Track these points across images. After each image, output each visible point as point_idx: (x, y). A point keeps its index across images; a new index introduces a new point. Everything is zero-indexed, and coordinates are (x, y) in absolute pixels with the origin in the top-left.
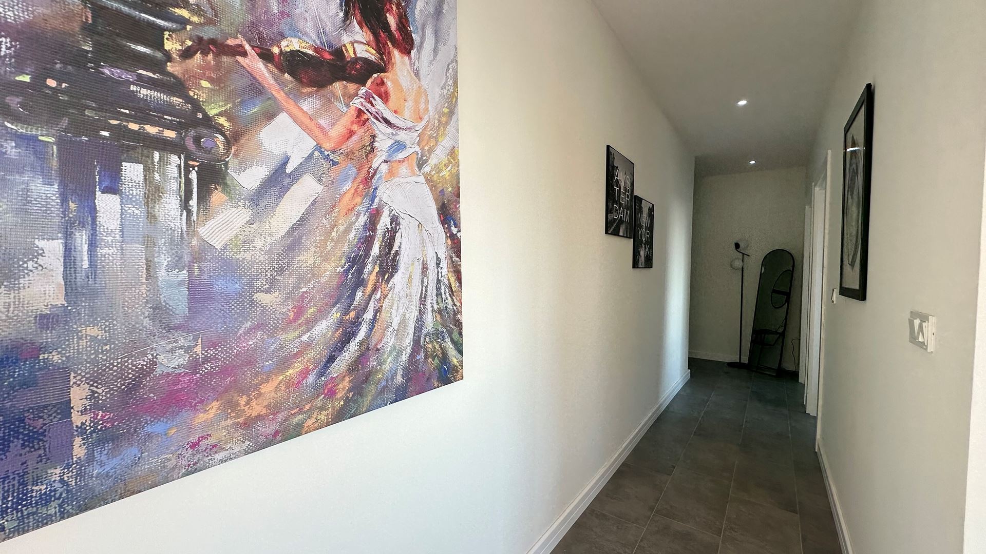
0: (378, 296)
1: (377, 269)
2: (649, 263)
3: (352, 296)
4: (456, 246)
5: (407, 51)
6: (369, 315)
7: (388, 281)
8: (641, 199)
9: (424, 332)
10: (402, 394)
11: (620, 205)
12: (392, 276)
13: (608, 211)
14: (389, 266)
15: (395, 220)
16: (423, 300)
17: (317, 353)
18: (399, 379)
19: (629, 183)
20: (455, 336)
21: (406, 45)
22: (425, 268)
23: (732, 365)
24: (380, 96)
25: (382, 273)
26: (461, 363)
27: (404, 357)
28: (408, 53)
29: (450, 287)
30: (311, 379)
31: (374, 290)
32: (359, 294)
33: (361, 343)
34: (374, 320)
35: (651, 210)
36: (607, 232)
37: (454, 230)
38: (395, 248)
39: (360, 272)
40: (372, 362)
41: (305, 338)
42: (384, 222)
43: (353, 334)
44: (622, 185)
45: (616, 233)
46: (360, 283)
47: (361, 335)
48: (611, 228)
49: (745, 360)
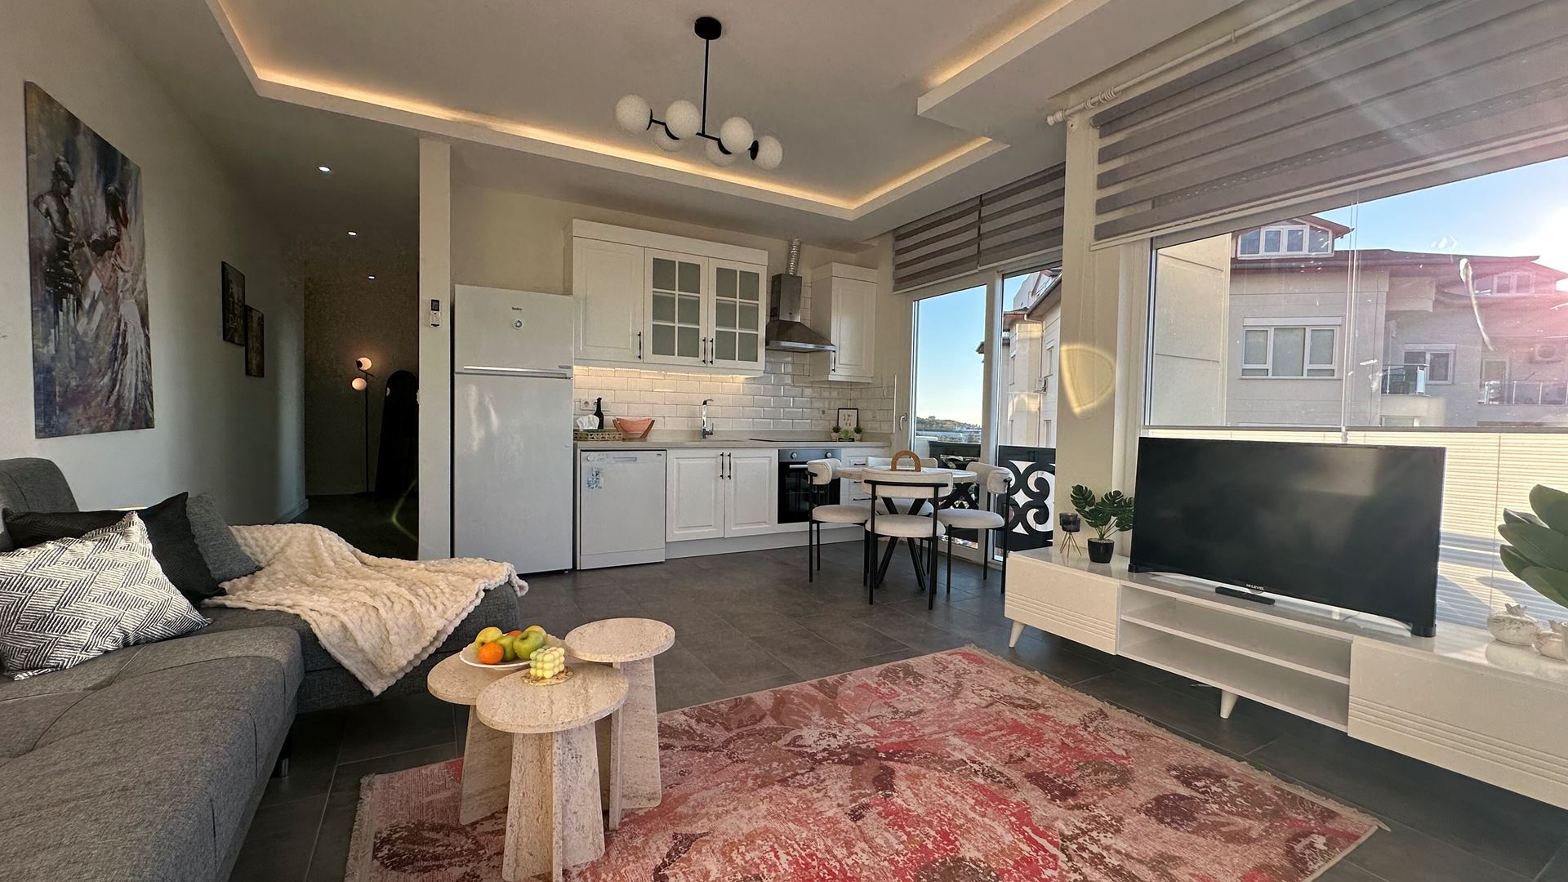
0: (122, 366)
2: (261, 373)
5: (126, 227)
7: (125, 360)
8: (251, 309)
9: (138, 392)
10: (132, 426)
11: (234, 314)
12: (126, 357)
13: (225, 320)
14: (125, 354)
16: (137, 372)
17: (105, 392)
18: (131, 417)
19: (241, 295)
21: (126, 223)
23: (359, 495)
24: (119, 255)
25: (123, 355)
26: (153, 417)
27: (132, 404)
29: (147, 367)
30: (104, 405)
31: (121, 363)
32: (116, 365)
33: (118, 390)
34: (121, 381)
35: (261, 319)
36: (224, 339)
38: (127, 341)
39: (116, 351)
40: (122, 404)
41: (102, 383)
44: (236, 296)
45: (232, 341)
46: (116, 359)
47: (118, 386)
48: (228, 336)
49: (372, 488)
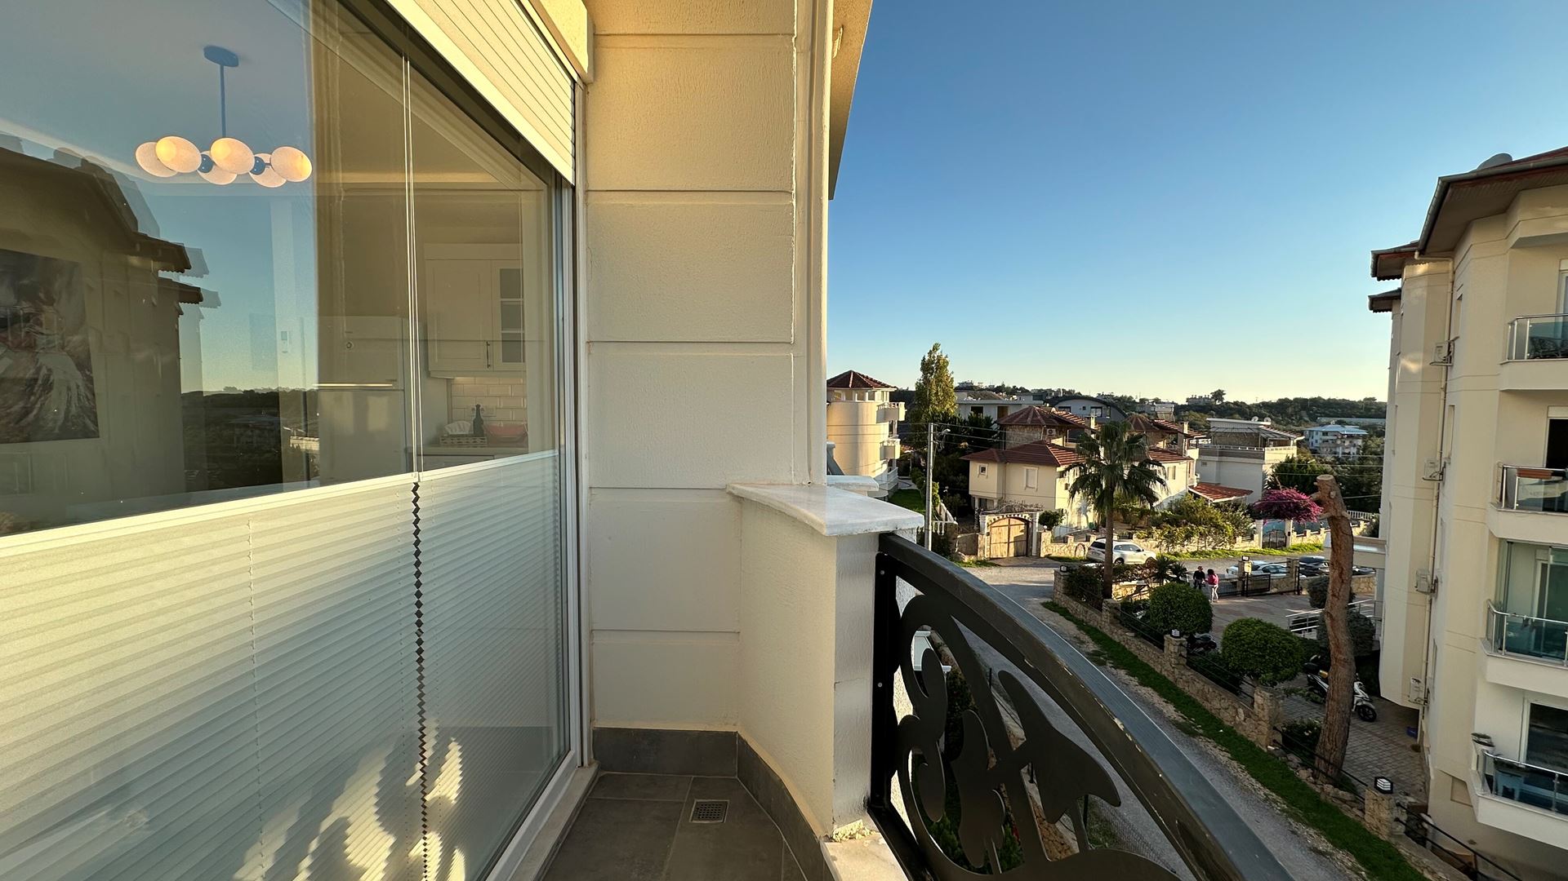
0: (42, 398)
1: (41, 389)
3: (29, 398)
4: (90, 380)
6: (38, 405)
7: (47, 393)
9: (71, 414)
10: (59, 438)
12: (50, 391)
14: (48, 390)
15: (50, 370)
16: (69, 402)
18: (57, 431)
20: (92, 418)
21: (51, 302)
22: (69, 389)
24: (38, 325)
25: (44, 390)
26: (98, 430)
27: (59, 423)
28: (52, 305)
29: (87, 397)
30: (12, 425)
31: (40, 397)
32: (33, 398)
33: (35, 416)
34: (41, 408)
37: (88, 373)
38: (51, 381)
39: (33, 389)
40: (41, 423)
41: (8, 411)
42: (44, 371)
43: (31, 412)
46: (33, 394)
47: (35, 412)
